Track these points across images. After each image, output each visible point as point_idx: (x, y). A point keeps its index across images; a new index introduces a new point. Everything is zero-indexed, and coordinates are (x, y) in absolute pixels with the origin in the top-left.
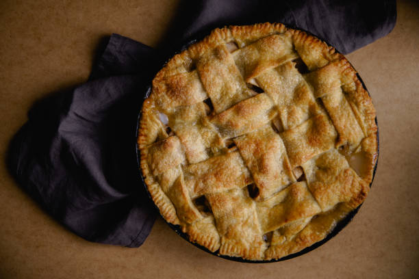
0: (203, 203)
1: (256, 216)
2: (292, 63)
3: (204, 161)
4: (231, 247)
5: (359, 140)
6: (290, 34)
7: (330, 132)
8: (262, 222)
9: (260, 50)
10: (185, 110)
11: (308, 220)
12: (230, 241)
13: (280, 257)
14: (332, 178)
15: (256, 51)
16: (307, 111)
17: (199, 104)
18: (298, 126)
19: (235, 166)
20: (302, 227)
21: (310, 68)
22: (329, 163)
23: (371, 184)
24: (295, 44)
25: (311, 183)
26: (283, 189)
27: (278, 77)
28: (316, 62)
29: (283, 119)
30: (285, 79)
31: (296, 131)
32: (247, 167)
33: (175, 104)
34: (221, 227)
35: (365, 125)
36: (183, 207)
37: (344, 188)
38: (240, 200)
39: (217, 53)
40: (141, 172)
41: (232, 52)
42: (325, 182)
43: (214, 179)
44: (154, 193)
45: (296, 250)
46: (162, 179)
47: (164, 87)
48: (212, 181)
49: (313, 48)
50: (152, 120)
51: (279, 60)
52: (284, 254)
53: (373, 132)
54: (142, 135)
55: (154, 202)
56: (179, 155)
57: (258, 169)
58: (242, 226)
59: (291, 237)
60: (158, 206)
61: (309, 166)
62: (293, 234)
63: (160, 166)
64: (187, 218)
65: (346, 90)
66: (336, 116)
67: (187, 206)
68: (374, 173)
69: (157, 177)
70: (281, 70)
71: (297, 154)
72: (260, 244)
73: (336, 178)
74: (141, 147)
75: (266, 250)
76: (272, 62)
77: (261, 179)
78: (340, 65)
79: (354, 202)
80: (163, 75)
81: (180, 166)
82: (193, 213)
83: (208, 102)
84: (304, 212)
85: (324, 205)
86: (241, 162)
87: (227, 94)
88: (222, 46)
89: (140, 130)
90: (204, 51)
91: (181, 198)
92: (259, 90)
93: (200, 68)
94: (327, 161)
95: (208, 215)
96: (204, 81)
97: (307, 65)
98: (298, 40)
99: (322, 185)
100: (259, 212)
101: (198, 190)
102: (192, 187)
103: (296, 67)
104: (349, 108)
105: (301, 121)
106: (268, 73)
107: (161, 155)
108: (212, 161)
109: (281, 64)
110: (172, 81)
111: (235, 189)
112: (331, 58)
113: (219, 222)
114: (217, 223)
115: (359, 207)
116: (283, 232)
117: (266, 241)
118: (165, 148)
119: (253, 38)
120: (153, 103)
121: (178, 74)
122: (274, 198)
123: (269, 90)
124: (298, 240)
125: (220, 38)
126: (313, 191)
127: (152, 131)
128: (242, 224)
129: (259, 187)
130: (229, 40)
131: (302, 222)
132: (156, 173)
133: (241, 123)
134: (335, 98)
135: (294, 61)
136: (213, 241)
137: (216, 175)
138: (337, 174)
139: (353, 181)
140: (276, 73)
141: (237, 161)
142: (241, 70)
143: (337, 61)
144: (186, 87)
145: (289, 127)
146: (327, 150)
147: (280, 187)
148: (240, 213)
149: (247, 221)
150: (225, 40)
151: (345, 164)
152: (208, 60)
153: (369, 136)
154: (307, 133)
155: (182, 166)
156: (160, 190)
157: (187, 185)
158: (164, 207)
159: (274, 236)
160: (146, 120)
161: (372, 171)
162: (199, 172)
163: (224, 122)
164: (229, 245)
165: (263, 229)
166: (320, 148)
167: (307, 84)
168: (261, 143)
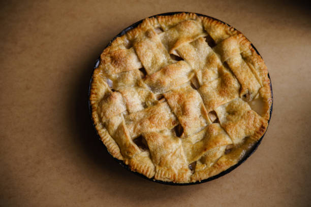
0: (141, 141)
1: (182, 149)
2: (203, 38)
3: (141, 111)
4: (163, 172)
5: (256, 89)
6: (200, 19)
7: (234, 84)
8: (188, 155)
9: (179, 30)
10: (125, 75)
11: (222, 149)
12: (163, 168)
13: (202, 179)
14: (238, 118)
15: (176, 32)
16: (217, 72)
17: (135, 70)
18: (210, 82)
19: (163, 109)
20: (219, 154)
21: (216, 41)
22: (236, 107)
23: (269, 121)
24: (205, 26)
25: (223, 124)
26: (202, 130)
27: (193, 49)
28: (221, 37)
29: (199, 77)
30: (199, 49)
31: (210, 85)
32: (173, 113)
33: (118, 70)
34: (156, 158)
35: (260, 78)
36: (125, 144)
37: (248, 124)
38: (169, 138)
39: (147, 34)
40: (92, 121)
41: (159, 34)
42: (234, 120)
43: (148, 122)
44: (102, 135)
45: (215, 172)
46: (109, 124)
47: (109, 59)
48: (147, 123)
49: (218, 27)
50: (101, 82)
51: (193, 37)
52: (205, 177)
53: (266, 83)
54: (93, 94)
55: (102, 142)
56: (121, 105)
57: (181, 113)
58: (172, 156)
59: (211, 164)
60: (106, 145)
61: (221, 111)
62: (212, 162)
63: (107, 113)
64: (129, 152)
65: (244, 56)
66: (238, 72)
67: (128, 143)
68: (271, 113)
69: (105, 123)
70: (195, 43)
71: (211, 101)
72: (186, 170)
73: (242, 117)
74: (93, 102)
75: (192, 176)
76: (188, 38)
77: (184, 119)
78: (238, 37)
79: (257, 135)
80: (108, 51)
81: (122, 115)
82: (133, 147)
83: (143, 69)
84: (218, 142)
85: (234, 137)
86: (169, 110)
87: (156, 62)
88: (151, 30)
89: (92, 90)
90: (138, 34)
91: (123, 137)
92: (179, 58)
93: (135, 45)
94: (234, 106)
95: (145, 150)
96: (138, 53)
97: (214, 39)
98: (206, 23)
99: (231, 122)
100: (184, 146)
101: (136, 131)
102: (132, 129)
103: (206, 41)
104: (247, 67)
105: (212, 79)
106: (184, 46)
107: (107, 105)
108: (147, 109)
109: (195, 39)
110: (115, 54)
111: (164, 130)
112: (231, 34)
113: (154, 154)
114: (152, 157)
115: (261, 139)
116: (203, 161)
117: (191, 170)
118: (110, 99)
119: (174, 23)
120: (102, 71)
121: (120, 49)
122: (196, 136)
123: (187, 58)
124: (216, 165)
125: (149, 24)
126: (224, 128)
127: (101, 89)
128: (171, 154)
129: (183, 126)
130: (156, 26)
131: (219, 151)
132: (104, 120)
133: (167, 81)
134: (236, 61)
135: (205, 37)
136: (150, 170)
137: (150, 119)
138: (242, 114)
139: (255, 118)
140: (192, 46)
141: (166, 109)
142: (166, 47)
143: (236, 35)
144: (125, 57)
145: (204, 83)
146: (234, 99)
147: (200, 128)
148: (169, 146)
149: (175, 152)
150: (153, 26)
151: (248, 108)
152: (141, 39)
153: (264, 86)
154: (217, 88)
155: (124, 115)
156: (107, 134)
157: (128, 127)
158: (111, 146)
159: (197, 165)
160: (96, 83)
161: (268, 111)
162: (137, 118)
163: (155, 81)
164: (162, 171)
165: (188, 160)
166: (228, 97)
167: (215, 53)
168: (183, 95)
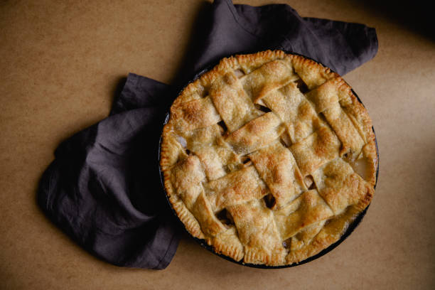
0: (226, 216)
1: (275, 224)
2: (294, 84)
3: (223, 178)
4: (254, 254)
5: (360, 147)
6: (290, 58)
7: (334, 141)
8: (281, 230)
9: (265, 74)
10: (201, 132)
11: (322, 223)
12: (253, 249)
13: (300, 261)
14: (339, 185)
15: (261, 76)
16: (311, 125)
17: (213, 126)
18: (304, 139)
19: (251, 179)
20: (318, 230)
21: (310, 87)
22: (336, 170)
23: (375, 186)
24: (296, 67)
25: (321, 190)
26: (296, 198)
27: (282, 97)
28: (315, 82)
29: (291, 134)
30: (289, 98)
31: (304, 143)
32: (262, 179)
33: (193, 127)
34: (244, 236)
35: (364, 134)
36: (207, 220)
37: (352, 192)
38: (259, 210)
39: (226, 79)
40: (164, 192)
41: (240, 78)
42: (335, 186)
43: (234, 192)
44: (178, 210)
45: (314, 252)
46: (186, 197)
47: (181, 113)
48: (232, 194)
49: (311, 69)
50: (172, 143)
51: (282, 82)
52: (304, 257)
53: (371, 139)
54: (164, 157)
55: (179, 219)
56: (199, 172)
57: (272, 180)
58: (263, 234)
59: (309, 241)
60: (184, 222)
61: (318, 175)
62: (310, 238)
63: (183, 184)
64: (211, 231)
65: (343, 105)
66: (338, 127)
67: (210, 219)
68: (377, 176)
69: (180, 195)
70: (285, 90)
71: (307, 163)
72: (281, 250)
73: (344, 183)
74: (164, 168)
75: (287, 256)
76: (276, 84)
77: (276, 188)
78: (336, 82)
79: (363, 204)
80: (179, 102)
81: (201, 184)
82: (217, 225)
83: (222, 123)
84: (318, 216)
85: (336, 208)
86: (256, 175)
87: (238, 114)
88: (230, 73)
89: (162, 153)
90: (215, 78)
91: (205, 213)
92: (266, 109)
93: (212, 94)
94: (334, 168)
95: (230, 227)
96: (217, 104)
97: (307, 84)
98: (297, 64)
99: (332, 190)
100: (277, 220)
101: (219, 204)
102: (214, 201)
103: (298, 87)
104: (348, 119)
105: (307, 134)
106: (272, 94)
107: (183, 173)
108: (230, 176)
109: (284, 85)
110: (188, 106)
111: (252, 201)
112: (327, 77)
113: (241, 232)
114: (239, 234)
115: (367, 208)
116: (300, 237)
117: (286, 248)
118: (186, 167)
119: (257, 64)
120: (172, 128)
121: (193, 100)
122: (290, 206)
123: (276, 109)
124: (315, 243)
125: (228, 66)
126: (324, 197)
127: (174, 152)
128: (262, 232)
129: (275, 196)
130: (236, 67)
131: (317, 225)
132: (180, 191)
133: (254, 139)
134: (335, 112)
135: (295, 82)
136: (237, 251)
137: (235, 188)
138: (344, 179)
139: (359, 184)
140: (280, 93)
141: (253, 175)
142: (249, 94)
143: (334, 79)
144: (201, 110)
145: (297, 140)
146: (333, 159)
147: (294, 196)
148: (260, 222)
149: (267, 229)
150: (233, 67)
151: (350, 170)
152: (219, 86)
153: (369, 143)
154: (313, 145)
155: (203, 184)
156: (184, 207)
157: (209, 200)
158: (189, 222)
159: (293, 242)
160: (167, 144)
161: (375, 174)
162: (219, 187)
163: (238, 140)
164: (252, 253)
165: (281, 236)
166: (326, 157)
167: (308, 102)
168: (273, 156)
